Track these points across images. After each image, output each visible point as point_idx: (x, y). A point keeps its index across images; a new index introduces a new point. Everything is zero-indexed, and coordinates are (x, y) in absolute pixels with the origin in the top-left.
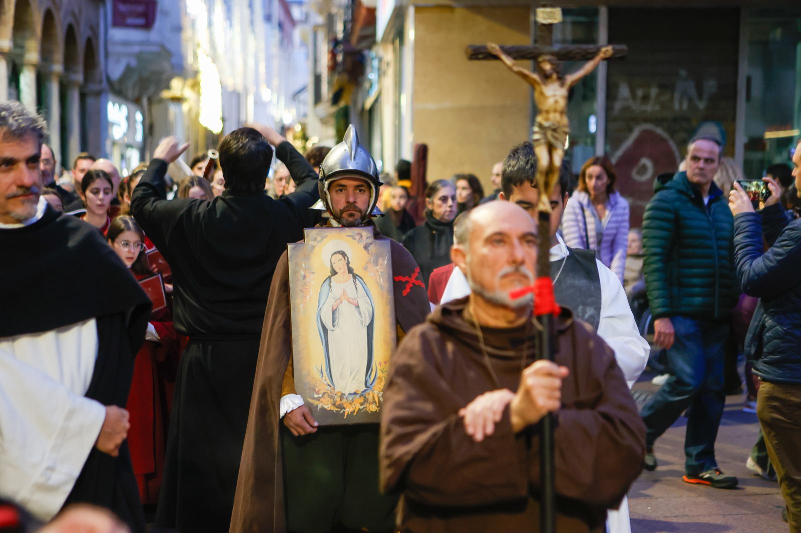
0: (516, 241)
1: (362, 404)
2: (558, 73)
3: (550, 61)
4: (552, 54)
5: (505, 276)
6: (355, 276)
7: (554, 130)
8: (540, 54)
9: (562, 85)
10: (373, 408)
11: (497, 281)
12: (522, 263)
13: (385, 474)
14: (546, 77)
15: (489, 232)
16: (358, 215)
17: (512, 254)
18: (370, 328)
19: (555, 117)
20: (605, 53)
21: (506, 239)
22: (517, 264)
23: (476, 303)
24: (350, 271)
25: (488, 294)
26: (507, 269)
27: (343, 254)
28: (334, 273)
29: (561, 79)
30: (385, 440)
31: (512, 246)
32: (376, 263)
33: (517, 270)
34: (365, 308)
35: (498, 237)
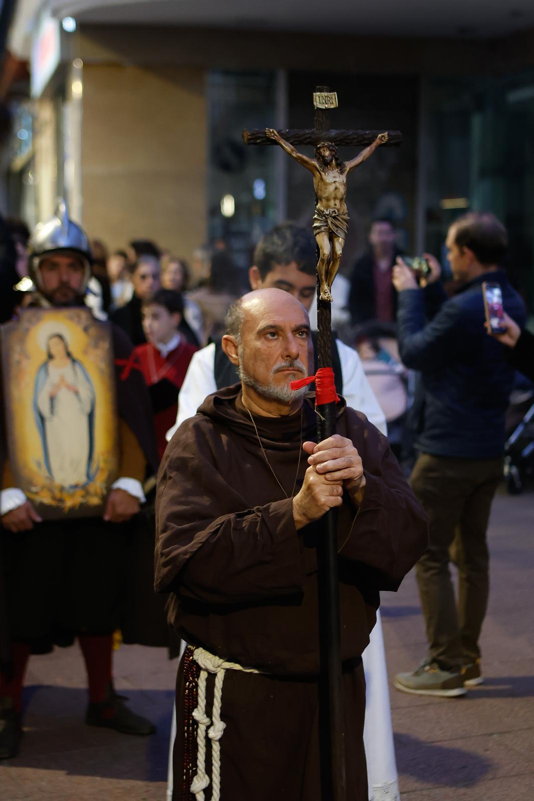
0: (290, 335)
1: (83, 497)
2: (336, 159)
3: (328, 147)
4: (330, 140)
5: (278, 371)
6: (74, 361)
7: (334, 218)
8: (318, 140)
9: (342, 172)
10: (95, 501)
11: (271, 375)
12: (297, 357)
13: (160, 572)
14: (326, 164)
15: (262, 324)
16: (71, 295)
17: (287, 349)
18: (91, 417)
19: (335, 204)
20: (381, 139)
21: (280, 332)
22: (291, 358)
23: (248, 395)
24: (69, 354)
25: (261, 388)
26: (281, 363)
27: (60, 337)
28: (50, 357)
29: (340, 166)
30: (162, 538)
31: (286, 339)
32: (96, 346)
33: (291, 365)
34: (85, 394)
35: (272, 330)
